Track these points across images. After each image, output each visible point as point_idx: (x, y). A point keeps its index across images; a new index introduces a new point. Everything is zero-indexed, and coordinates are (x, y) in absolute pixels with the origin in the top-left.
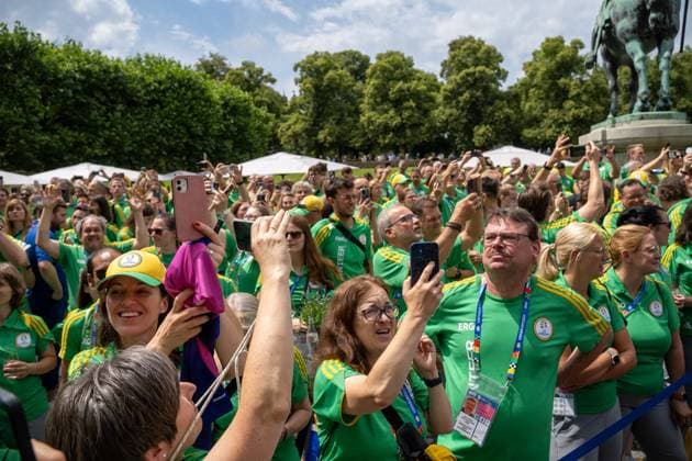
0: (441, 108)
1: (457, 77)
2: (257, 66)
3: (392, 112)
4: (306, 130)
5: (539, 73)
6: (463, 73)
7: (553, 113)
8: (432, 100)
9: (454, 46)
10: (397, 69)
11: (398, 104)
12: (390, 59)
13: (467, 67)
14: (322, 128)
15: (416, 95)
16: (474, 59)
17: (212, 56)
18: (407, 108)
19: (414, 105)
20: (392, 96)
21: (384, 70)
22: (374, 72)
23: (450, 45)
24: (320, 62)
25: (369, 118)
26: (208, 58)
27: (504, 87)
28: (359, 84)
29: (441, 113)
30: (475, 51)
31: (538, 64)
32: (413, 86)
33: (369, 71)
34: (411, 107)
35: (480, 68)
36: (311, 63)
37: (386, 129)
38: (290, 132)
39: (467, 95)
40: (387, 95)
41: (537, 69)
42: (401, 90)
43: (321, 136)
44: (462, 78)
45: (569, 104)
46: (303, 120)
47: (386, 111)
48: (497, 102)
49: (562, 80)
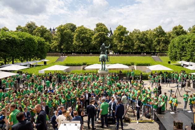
2: (45, 27)
3: (81, 42)
4: (58, 45)
7: (120, 44)
8: (91, 39)
9: (97, 25)
10: (83, 31)
11: (82, 40)
12: (81, 28)
13: (100, 32)
14: (62, 45)
15: (87, 38)
16: (101, 30)
17: (31, 22)
18: (84, 41)
20: (81, 38)
21: (79, 31)
22: (77, 31)
24: (62, 28)
25: (75, 43)
26: (30, 22)
28: (73, 33)
29: (93, 42)
30: (101, 28)
32: (86, 36)
34: (86, 41)
35: (103, 32)
36: (60, 28)
37: (79, 46)
38: (54, 46)
39: (99, 39)
41: (116, 33)
42: (83, 36)
43: (62, 47)
44: (98, 34)
45: (123, 42)
46: (58, 43)
47: (79, 42)
48: (107, 41)
49: (122, 36)
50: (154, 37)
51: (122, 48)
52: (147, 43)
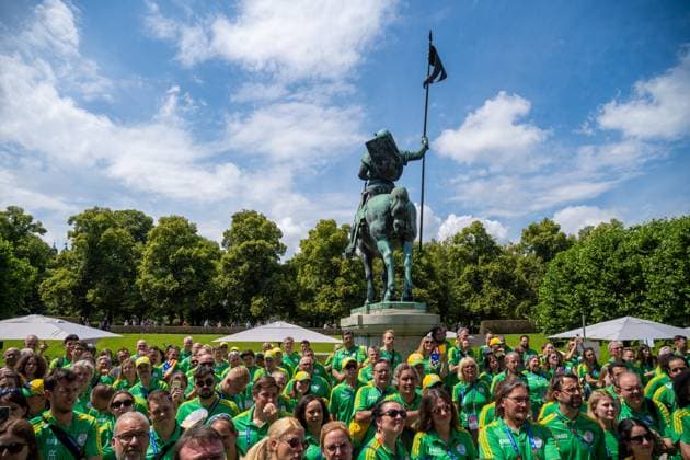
0: (220, 276)
1: (238, 248)
2: (26, 213)
3: (170, 277)
4: (74, 289)
5: (314, 251)
6: (243, 245)
7: (327, 288)
8: (212, 267)
9: (237, 218)
10: (180, 233)
11: (177, 269)
12: (174, 224)
13: (249, 239)
14: (93, 287)
15: (196, 261)
16: (254, 232)
18: (185, 274)
19: (193, 271)
20: (171, 260)
21: (166, 233)
22: (155, 234)
23: (233, 217)
24: (98, 218)
25: (146, 280)
27: (282, 261)
28: (139, 245)
29: (222, 280)
30: (256, 225)
31: (314, 243)
32: (194, 252)
33: (150, 233)
34: (191, 273)
35: (261, 241)
36: (89, 218)
37: (163, 293)
38: (53, 289)
39: (246, 266)
40: (167, 258)
41: (312, 247)
42: (181, 256)
43: (90, 295)
44: (243, 249)
45: (340, 280)
46: (72, 277)
47: (164, 275)
48: (274, 274)
49: (334, 259)
50: (456, 263)
51: (338, 303)
52: (434, 286)
